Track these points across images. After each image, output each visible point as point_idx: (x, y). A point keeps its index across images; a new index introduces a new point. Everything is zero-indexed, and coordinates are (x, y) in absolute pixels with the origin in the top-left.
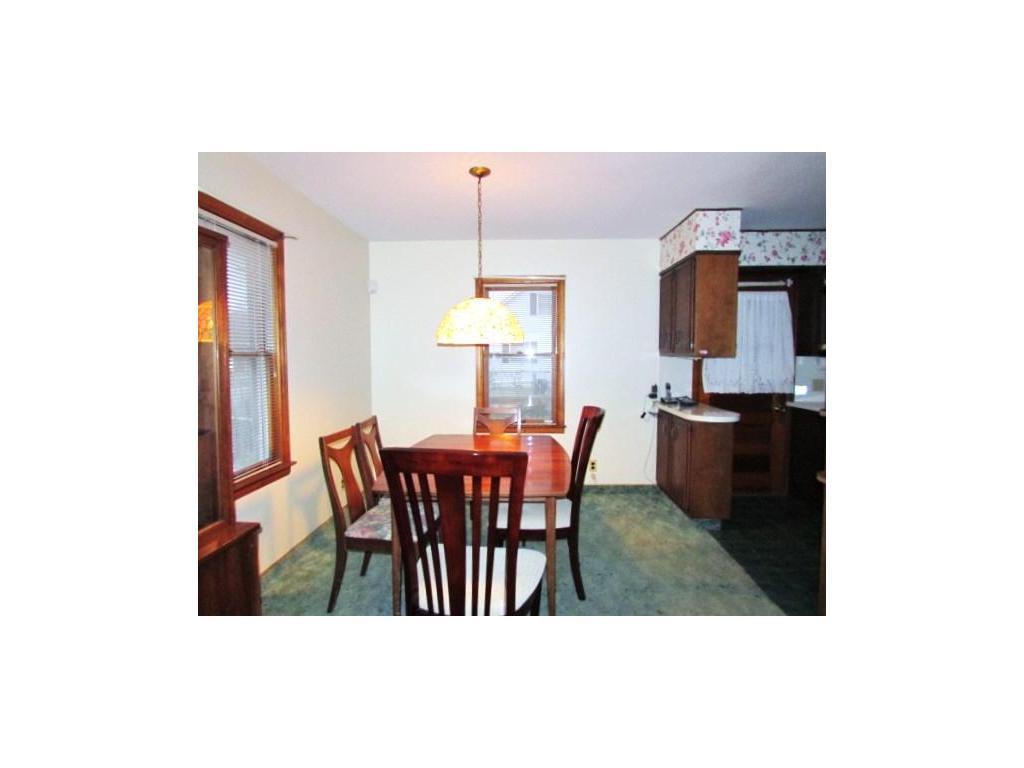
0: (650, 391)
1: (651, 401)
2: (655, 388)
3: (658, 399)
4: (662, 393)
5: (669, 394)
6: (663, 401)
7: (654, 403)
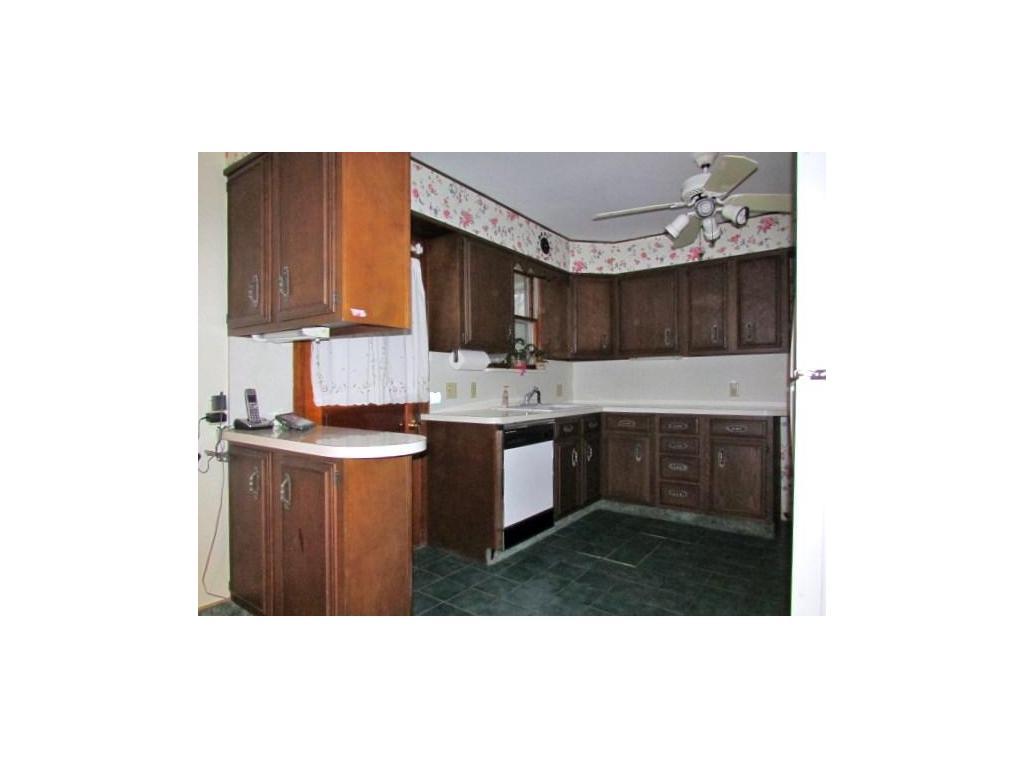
0: (209, 409)
1: (213, 429)
2: (220, 401)
3: (230, 423)
4: (237, 410)
5: (254, 412)
6: (239, 426)
7: (221, 431)
